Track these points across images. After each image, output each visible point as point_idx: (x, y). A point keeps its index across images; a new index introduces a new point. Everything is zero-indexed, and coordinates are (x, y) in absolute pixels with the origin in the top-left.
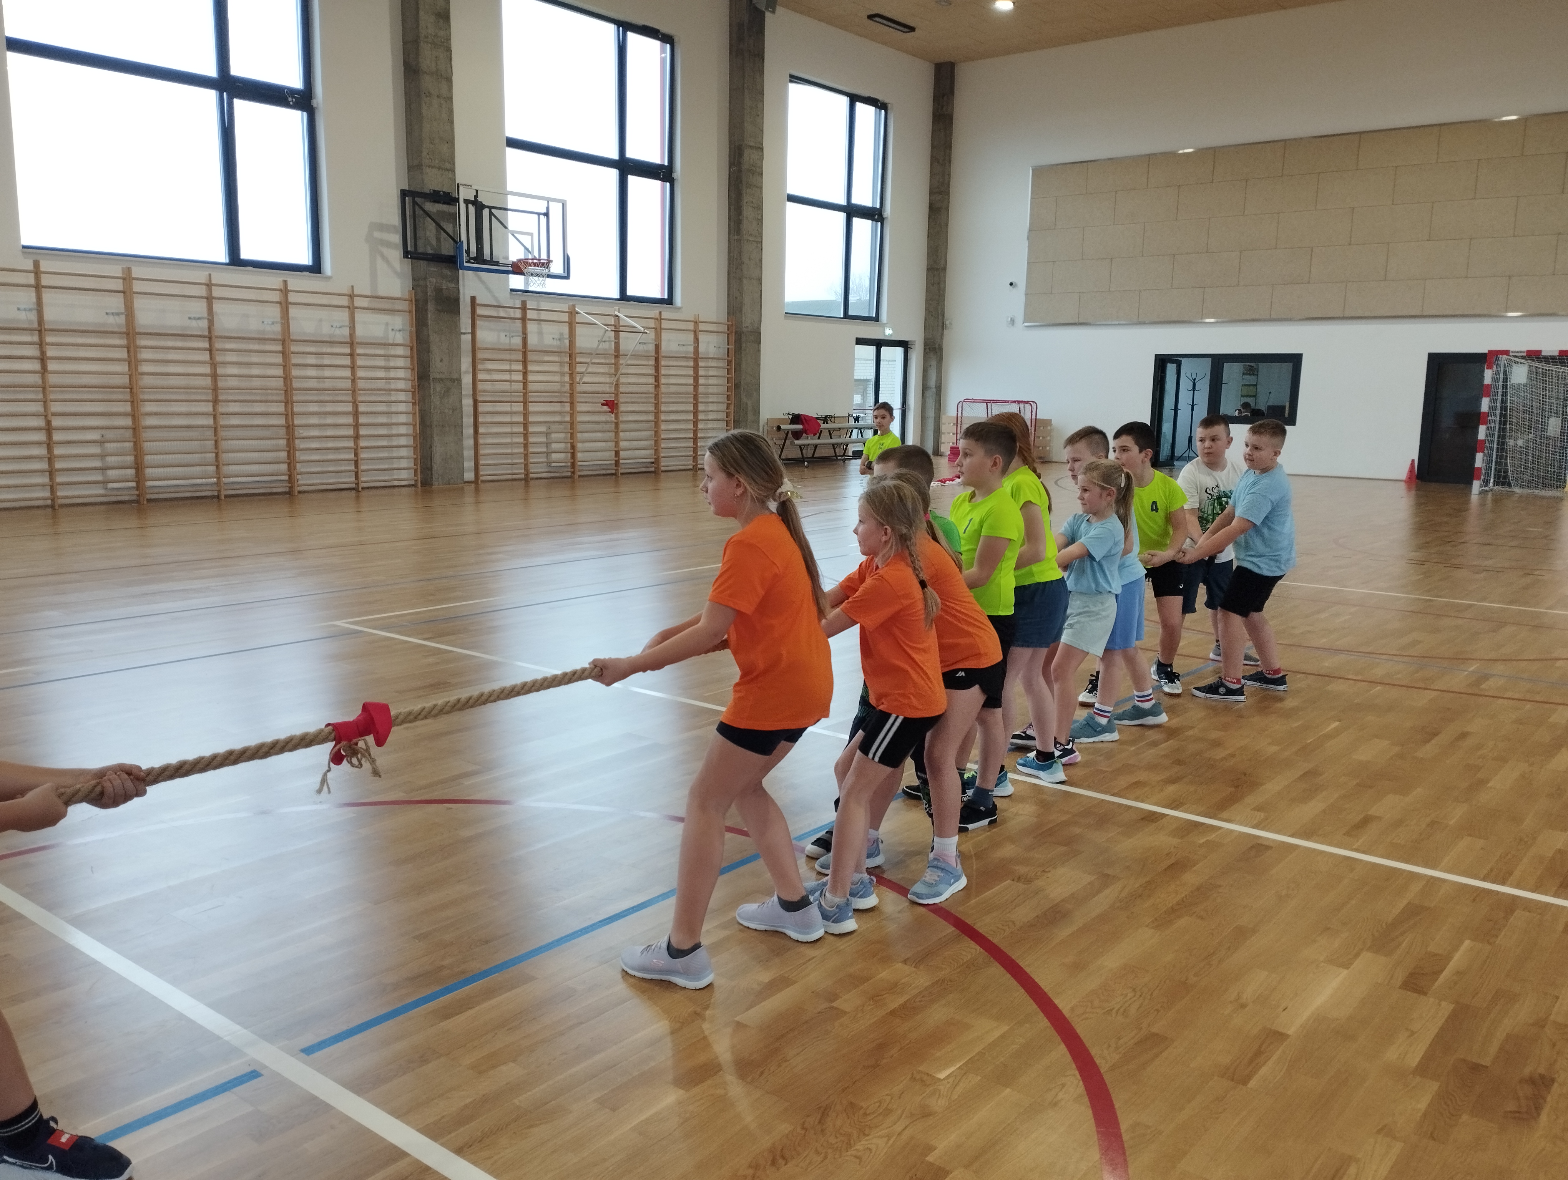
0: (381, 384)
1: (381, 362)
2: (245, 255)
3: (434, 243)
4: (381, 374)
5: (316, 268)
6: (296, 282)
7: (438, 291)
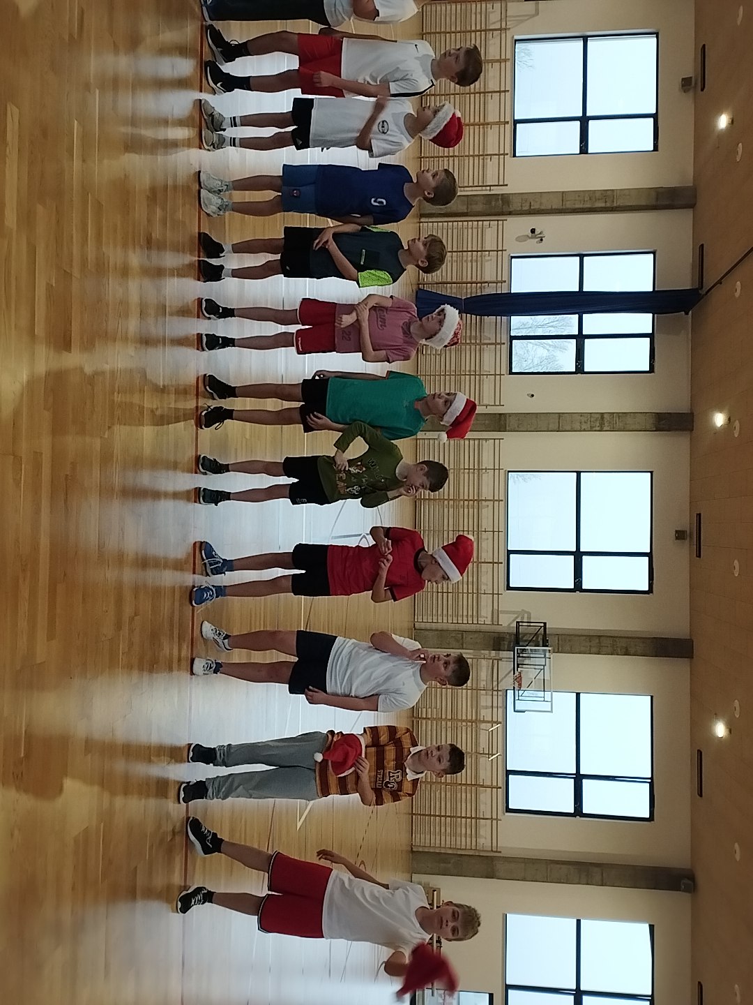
0: (460, 613)
1: (470, 613)
2: (511, 556)
3: (524, 638)
4: (465, 613)
5: (509, 588)
6: (502, 567)
7: (504, 639)
